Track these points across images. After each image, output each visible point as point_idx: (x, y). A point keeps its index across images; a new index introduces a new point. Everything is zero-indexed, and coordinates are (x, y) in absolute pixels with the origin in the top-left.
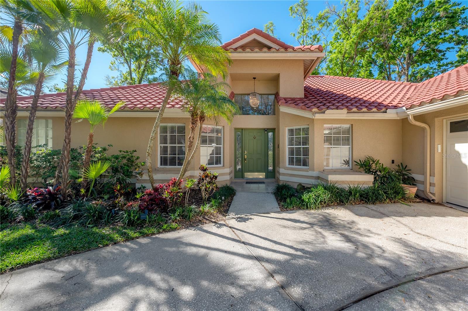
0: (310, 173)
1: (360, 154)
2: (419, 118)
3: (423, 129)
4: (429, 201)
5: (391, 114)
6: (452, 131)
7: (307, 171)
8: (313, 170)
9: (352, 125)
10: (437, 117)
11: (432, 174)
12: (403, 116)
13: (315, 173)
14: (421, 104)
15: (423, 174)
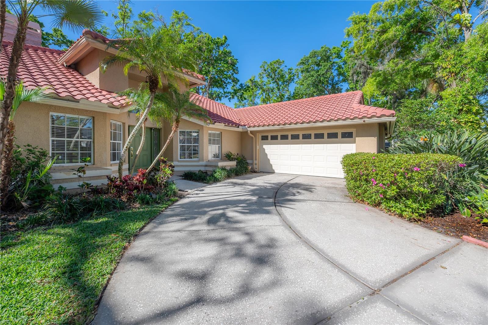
0: (201, 163)
1: (225, 150)
2: (251, 132)
3: (252, 138)
4: (255, 172)
5: (240, 129)
6: (262, 139)
7: (198, 161)
8: (203, 161)
9: (221, 132)
10: (258, 133)
11: (256, 160)
12: (245, 130)
13: (204, 163)
14: (254, 126)
15: (252, 160)
